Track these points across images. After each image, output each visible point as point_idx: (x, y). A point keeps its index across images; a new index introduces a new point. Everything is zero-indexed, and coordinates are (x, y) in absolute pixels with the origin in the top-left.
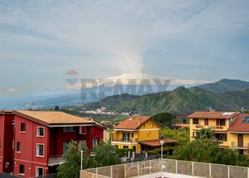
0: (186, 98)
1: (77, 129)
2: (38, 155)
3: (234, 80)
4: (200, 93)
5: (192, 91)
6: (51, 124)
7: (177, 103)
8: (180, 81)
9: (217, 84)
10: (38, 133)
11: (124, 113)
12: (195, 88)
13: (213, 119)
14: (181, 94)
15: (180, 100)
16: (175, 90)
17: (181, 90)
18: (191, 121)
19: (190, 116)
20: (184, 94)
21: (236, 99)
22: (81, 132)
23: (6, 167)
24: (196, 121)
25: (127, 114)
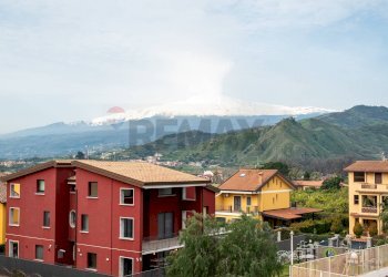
0: (296, 137)
1: (178, 191)
2: (122, 237)
3: (376, 107)
4: (319, 129)
5: (306, 126)
6: (146, 184)
7: (282, 145)
8: (287, 108)
9: (347, 113)
10: (121, 198)
11: (192, 164)
12: (312, 120)
13: (369, 173)
14: (289, 132)
15: (287, 141)
16: (278, 124)
17: (290, 124)
18: (351, 177)
19: (349, 168)
20: (293, 131)
21: (380, 139)
22: (184, 197)
23: (60, 256)
24: (359, 176)
25: (198, 164)
